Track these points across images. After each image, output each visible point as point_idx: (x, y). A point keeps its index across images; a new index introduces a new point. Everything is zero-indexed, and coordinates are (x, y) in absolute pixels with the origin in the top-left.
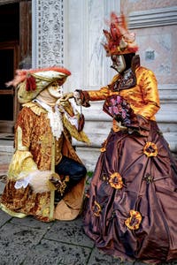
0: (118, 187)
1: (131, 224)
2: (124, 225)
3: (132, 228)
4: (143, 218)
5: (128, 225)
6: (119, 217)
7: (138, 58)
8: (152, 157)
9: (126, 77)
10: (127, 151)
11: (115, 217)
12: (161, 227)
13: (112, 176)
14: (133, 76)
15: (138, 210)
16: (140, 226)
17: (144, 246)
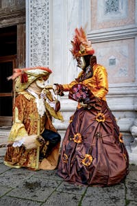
0: (79, 142)
1: (85, 163)
2: (81, 164)
3: (86, 165)
4: (93, 159)
5: (83, 163)
6: (78, 159)
7: (95, 58)
8: (101, 122)
9: (87, 72)
10: (86, 120)
11: (76, 160)
12: (104, 164)
13: (75, 136)
14: (92, 71)
15: (91, 154)
16: (92, 163)
17: (94, 176)
